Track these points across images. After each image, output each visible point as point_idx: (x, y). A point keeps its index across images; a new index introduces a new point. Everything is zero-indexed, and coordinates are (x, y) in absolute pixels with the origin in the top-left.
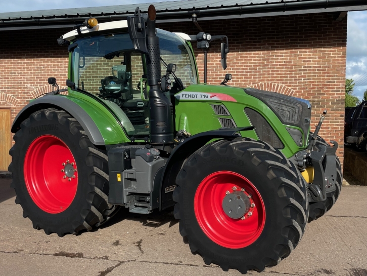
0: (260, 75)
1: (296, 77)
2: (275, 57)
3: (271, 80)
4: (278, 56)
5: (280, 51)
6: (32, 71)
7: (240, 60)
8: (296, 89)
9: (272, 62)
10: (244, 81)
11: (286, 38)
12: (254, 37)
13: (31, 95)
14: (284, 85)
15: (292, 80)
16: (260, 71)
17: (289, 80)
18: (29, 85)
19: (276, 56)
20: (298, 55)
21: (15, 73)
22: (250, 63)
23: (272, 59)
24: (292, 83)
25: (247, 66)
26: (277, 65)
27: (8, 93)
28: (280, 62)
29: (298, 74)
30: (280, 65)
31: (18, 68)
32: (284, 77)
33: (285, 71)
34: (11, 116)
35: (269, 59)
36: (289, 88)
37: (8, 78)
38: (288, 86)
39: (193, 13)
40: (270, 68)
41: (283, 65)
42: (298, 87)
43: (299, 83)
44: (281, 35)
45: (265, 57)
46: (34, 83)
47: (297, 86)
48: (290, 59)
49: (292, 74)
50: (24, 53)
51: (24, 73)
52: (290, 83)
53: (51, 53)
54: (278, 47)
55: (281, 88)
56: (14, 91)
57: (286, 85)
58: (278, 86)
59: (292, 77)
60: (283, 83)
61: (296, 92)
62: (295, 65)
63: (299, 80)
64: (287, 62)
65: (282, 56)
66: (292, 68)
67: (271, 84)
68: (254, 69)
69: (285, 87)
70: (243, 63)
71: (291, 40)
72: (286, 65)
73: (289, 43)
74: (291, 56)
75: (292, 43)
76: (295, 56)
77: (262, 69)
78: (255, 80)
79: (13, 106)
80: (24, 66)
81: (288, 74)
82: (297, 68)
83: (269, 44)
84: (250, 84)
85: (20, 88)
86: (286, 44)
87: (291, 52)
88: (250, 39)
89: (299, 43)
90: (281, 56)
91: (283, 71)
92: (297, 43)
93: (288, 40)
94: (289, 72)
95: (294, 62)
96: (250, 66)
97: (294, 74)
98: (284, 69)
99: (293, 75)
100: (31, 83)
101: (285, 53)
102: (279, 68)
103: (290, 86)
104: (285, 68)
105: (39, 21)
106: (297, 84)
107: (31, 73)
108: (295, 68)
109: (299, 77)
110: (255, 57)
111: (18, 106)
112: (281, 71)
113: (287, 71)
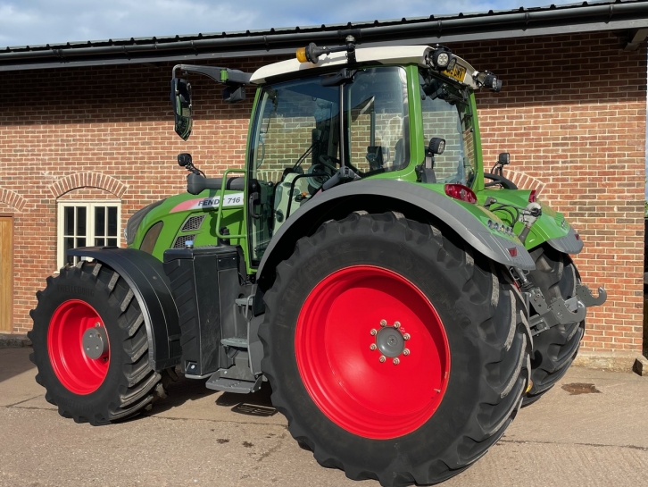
1: (547, 157)
2: (506, 120)
4: (513, 118)
6: (53, 148)
8: (548, 180)
9: (500, 130)
10: (446, 165)
11: (527, 82)
13: (49, 192)
14: (523, 173)
15: (539, 163)
17: (535, 163)
18: (48, 172)
19: (508, 118)
20: (551, 116)
21: (22, 151)
23: (499, 124)
24: (540, 168)
26: (510, 135)
27: (10, 188)
28: (516, 129)
29: (552, 151)
30: (516, 135)
31: (27, 141)
32: (525, 157)
33: (526, 145)
34: (13, 229)
35: (494, 124)
36: (534, 178)
37: (10, 160)
38: (531, 174)
39: (347, 35)
40: (497, 141)
41: (522, 135)
42: (551, 178)
43: (553, 168)
44: (519, 77)
45: (486, 119)
46: (56, 169)
47: (550, 175)
48: (535, 122)
49: (539, 151)
50: (39, 113)
51: (39, 150)
52: (536, 169)
53: (87, 114)
54: (512, 100)
55: (518, 177)
56: (20, 183)
57: (528, 174)
59: (540, 157)
60: (522, 169)
61: (548, 186)
62: (546, 134)
63: (553, 162)
64: (530, 128)
65: (521, 117)
66: (539, 140)
69: (525, 177)
71: (537, 87)
72: (528, 134)
73: (533, 93)
74: (538, 117)
75: (540, 93)
76: (545, 116)
79: (17, 211)
80: (38, 137)
81: (532, 151)
82: (549, 139)
85: (31, 178)
86: (528, 93)
87: (536, 111)
89: (552, 93)
90: (517, 117)
91: (522, 146)
92: (549, 93)
93: (531, 87)
94: (533, 149)
95: (544, 128)
97: (544, 151)
98: (524, 143)
99: (542, 154)
100: (50, 169)
101: (526, 112)
102: (514, 140)
103: (535, 175)
104: (527, 140)
105: (61, 53)
106: (550, 171)
107: (51, 150)
108: (545, 140)
109: (553, 157)
111: (27, 210)
112: (519, 146)
113: (530, 146)
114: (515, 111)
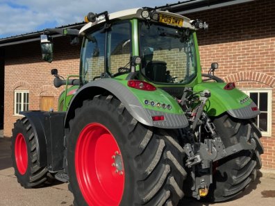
0: (240, 64)
3: (251, 69)
4: (259, 45)
5: (260, 40)
7: (220, 51)
9: (252, 51)
10: (225, 70)
11: (267, 25)
12: (234, 28)
14: (265, 74)
15: (273, 68)
16: (240, 61)
17: (271, 68)
19: (256, 45)
22: (230, 53)
23: (252, 48)
25: (227, 56)
26: (257, 54)
28: (261, 50)
30: (261, 53)
32: (265, 65)
35: (249, 48)
36: (271, 76)
38: (269, 74)
40: (250, 57)
41: (264, 53)
44: (262, 23)
45: (244, 46)
48: (271, 46)
52: (271, 71)
54: (259, 36)
55: (262, 76)
58: (258, 75)
60: (264, 71)
64: (268, 50)
67: (251, 73)
68: (234, 58)
69: (266, 76)
70: (223, 54)
72: (268, 53)
73: (270, 31)
77: (242, 58)
78: (235, 70)
79: (55, 95)
81: (269, 62)
83: (249, 34)
84: (230, 73)
86: (267, 31)
87: (272, 40)
88: (230, 30)
90: (261, 44)
91: (264, 59)
93: (269, 28)
96: (230, 56)
101: (266, 41)
102: (260, 56)
103: (271, 74)
104: (267, 56)
110: (235, 47)
112: (262, 59)
113: (269, 59)
114: (260, 41)
